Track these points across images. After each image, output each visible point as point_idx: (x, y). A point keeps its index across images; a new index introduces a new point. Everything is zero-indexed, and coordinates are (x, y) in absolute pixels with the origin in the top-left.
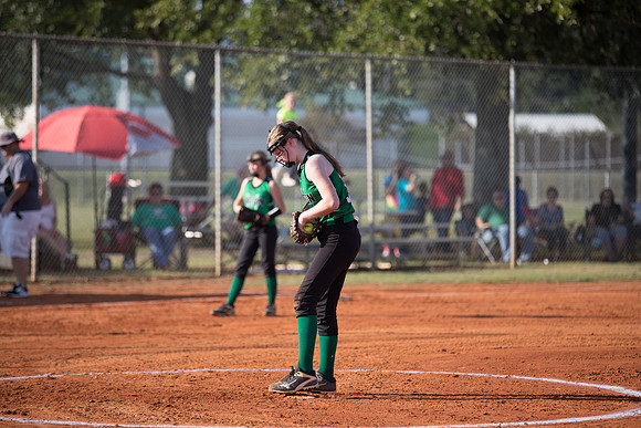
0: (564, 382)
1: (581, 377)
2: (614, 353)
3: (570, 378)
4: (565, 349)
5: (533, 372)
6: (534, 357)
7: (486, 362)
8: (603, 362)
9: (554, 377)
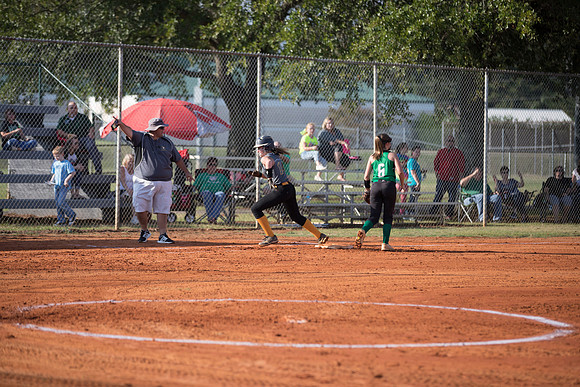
0: (500, 313)
1: (514, 310)
2: (544, 292)
3: (506, 311)
4: (508, 289)
5: (478, 306)
6: (483, 294)
7: (445, 298)
8: (535, 299)
9: (494, 309)
